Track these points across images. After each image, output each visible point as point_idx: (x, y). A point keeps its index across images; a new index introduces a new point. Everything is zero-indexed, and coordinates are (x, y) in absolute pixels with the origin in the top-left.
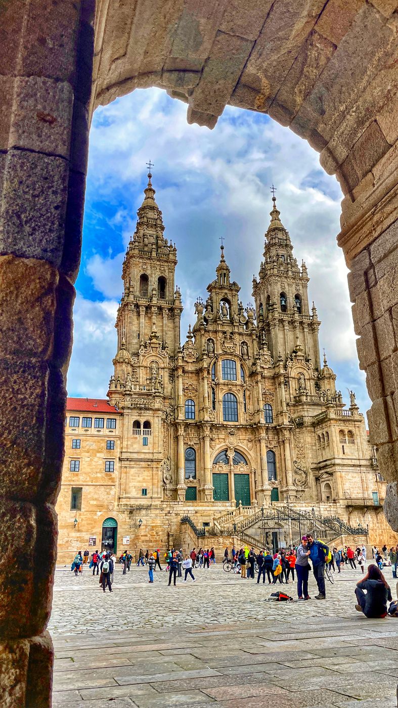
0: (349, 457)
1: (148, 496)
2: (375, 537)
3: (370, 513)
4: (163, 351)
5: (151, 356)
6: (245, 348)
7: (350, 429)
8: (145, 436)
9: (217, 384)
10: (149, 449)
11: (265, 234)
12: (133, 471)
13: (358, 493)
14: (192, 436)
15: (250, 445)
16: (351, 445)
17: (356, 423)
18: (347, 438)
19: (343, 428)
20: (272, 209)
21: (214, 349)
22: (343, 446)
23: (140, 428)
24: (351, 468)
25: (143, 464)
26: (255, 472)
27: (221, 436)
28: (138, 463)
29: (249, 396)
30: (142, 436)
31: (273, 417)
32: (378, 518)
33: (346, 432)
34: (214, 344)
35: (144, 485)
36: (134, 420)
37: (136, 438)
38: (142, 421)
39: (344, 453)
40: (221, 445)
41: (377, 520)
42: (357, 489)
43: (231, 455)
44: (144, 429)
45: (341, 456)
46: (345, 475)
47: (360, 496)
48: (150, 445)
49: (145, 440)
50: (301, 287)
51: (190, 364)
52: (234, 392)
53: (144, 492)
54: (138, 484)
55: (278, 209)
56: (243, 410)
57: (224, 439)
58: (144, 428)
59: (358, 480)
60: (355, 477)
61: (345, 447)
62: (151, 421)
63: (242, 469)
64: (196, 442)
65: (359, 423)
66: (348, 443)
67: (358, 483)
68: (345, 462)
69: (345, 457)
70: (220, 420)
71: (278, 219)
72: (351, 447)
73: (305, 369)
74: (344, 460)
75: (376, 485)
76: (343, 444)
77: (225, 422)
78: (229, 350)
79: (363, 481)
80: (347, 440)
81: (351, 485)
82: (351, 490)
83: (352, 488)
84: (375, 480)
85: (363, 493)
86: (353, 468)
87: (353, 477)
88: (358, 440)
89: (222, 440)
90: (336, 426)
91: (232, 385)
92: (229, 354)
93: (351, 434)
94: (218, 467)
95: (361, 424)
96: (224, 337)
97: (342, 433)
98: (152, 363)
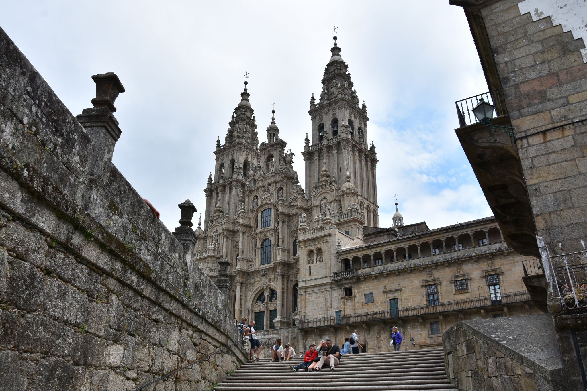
0: (314, 277)
3: (328, 335)
6: (280, 193)
7: (319, 246)
13: (320, 314)
16: (319, 263)
17: (325, 238)
18: (315, 257)
19: (311, 248)
21: (258, 203)
22: (310, 267)
24: (315, 289)
27: (257, 279)
32: (337, 338)
33: (315, 252)
34: (257, 199)
39: (310, 274)
41: (336, 341)
42: (319, 310)
43: (266, 294)
45: (307, 278)
46: (309, 296)
47: (321, 316)
52: (269, 237)
57: (259, 281)
59: (321, 299)
60: (319, 297)
65: (328, 238)
66: (315, 262)
67: (321, 303)
68: (309, 284)
69: (310, 278)
70: (257, 265)
71: (339, 55)
72: (318, 265)
73: (329, 193)
74: (309, 282)
75: (340, 303)
76: (309, 265)
77: (261, 266)
78: (266, 200)
79: (326, 301)
80: (315, 260)
81: (313, 306)
82: (312, 312)
83: (315, 309)
84: (341, 296)
85: (325, 314)
86: (317, 288)
87: (316, 298)
88: (326, 256)
89: (258, 283)
90: (304, 248)
91: (267, 231)
92: (265, 204)
93: (320, 251)
94: (257, 306)
95: (331, 238)
96: (263, 191)
97: (310, 253)
98: (214, 232)
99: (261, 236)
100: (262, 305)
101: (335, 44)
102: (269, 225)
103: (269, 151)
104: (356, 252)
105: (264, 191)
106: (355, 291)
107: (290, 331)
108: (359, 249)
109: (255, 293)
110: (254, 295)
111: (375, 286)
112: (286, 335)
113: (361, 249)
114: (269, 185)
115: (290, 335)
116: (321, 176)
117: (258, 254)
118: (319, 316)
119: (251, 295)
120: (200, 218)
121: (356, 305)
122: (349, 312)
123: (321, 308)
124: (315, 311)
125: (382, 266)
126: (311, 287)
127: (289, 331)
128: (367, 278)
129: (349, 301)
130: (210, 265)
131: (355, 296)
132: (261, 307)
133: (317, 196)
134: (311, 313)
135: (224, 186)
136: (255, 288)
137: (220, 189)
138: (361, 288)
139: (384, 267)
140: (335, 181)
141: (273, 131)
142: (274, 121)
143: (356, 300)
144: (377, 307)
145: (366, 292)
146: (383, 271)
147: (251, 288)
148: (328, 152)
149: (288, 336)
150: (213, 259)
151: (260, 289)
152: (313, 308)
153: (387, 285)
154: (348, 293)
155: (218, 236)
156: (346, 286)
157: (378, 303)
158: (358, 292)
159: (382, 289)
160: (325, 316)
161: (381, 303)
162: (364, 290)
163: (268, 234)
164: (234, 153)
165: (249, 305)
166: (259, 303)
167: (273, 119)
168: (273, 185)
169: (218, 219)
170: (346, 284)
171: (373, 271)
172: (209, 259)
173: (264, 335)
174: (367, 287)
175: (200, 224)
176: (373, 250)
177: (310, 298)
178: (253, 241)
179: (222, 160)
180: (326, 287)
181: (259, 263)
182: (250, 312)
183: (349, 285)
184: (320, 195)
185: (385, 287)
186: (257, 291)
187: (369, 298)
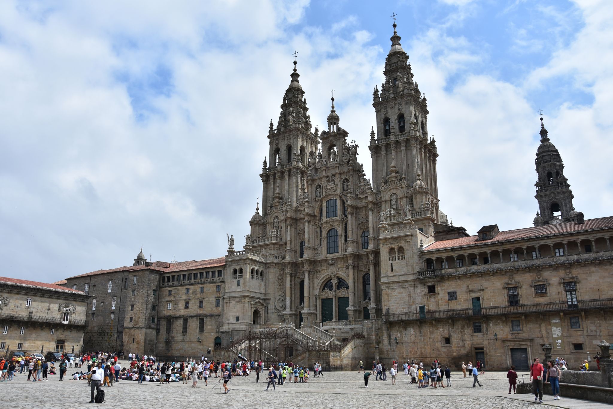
0: (397, 274)
1: (239, 322)
2: (416, 349)
3: (412, 327)
6: (345, 185)
7: (400, 245)
8: (239, 279)
9: (322, 224)
10: (240, 289)
12: (231, 304)
13: (403, 308)
16: (400, 261)
17: (406, 238)
18: (396, 255)
19: (393, 246)
21: (321, 193)
22: (392, 264)
23: (237, 273)
24: (397, 285)
25: (237, 300)
27: (324, 268)
28: (234, 299)
30: (237, 279)
32: (422, 331)
33: (396, 250)
34: (321, 189)
35: (237, 314)
36: (233, 268)
37: (234, 282)
38: (238, 268)
39: (392, 271)
40: (325, 275)
41: (420, 333)
42: (403, 304)
44: (239, 274)
45: (390, 274)
46: (391, 291)
47: (405, 310)
48: (241, 285)
49: (239, 281)
52: (335, 227)
53: (238, 319)
54: (234, 314)
59: (405, 294)
60: (402, 293)
62: (242, 268)
65: (410, 238)
66: (397, 259)
67: (404, 298)
68: (392, 280)
69: (392, 274)
70: (323, 254)
71: (399, 44)
72: (400, 263)
74: (391, 278)
75: (424, 298)
76: (391, 262)
77: (328, 255)
78: (330, 190)
79: (409, 296)
80: (397, 258)
81: (396, 301)
82: (396, 306)
83: (398, 303)
84: (424, 293)
85: (408, 308)
86: (400, 284)
87: (399, 293)
88: (407, 255)
89: (325, 271)
90: (385, 245)
91: (333, 222)
92: (330, 195)
93: (401, 250)
94: (324, 293)
95: (413, 238)
96: (327, 181)
97: (392, 250)
98: (275, 218)
99: (327, 225)
100: (329, 292)
101: (395, 32)
102: (334, 216)
103: (331, 140)
104: (439, 253)
105: (329, 181)
106: (438, 289)
107: (374, 323)
108: (442, 250)
109: (323, 281)
110: (321, 282)
111: (458, 285)
112: (370, 326)
113: (444, 251)
114: (334, 175)
115: (374, 326)
116: (391, 171)
117: (324, 243)
118: (402, 310)
119: (318, 282)
120: (258, 204)
121: (440, 302)
122: (432, 307)
123: (404, 303)
124: (398, 305)
125: (465, 268)
126: (393, 283)
127: (372, 323)
128: (450, 277)
129: (433, 297)
130: (273, 252)
131: (438, 294)
132: (328, 294)
133: (387, 191)
134: (394, 307)
135: (282, 173)
136: (323, 276)
137: (278, 175)
138: (444, 286)
139: (467, 269)
140: (405, 178)
141: (333, 120)
142: (334, 109)
143: (440, 297)
144: (460, 304)
145: (449, 291)
146: (467, 272)
147: (318, 275)
148: (396, 147)
149: (372, 327)
150: (276, 246)
151: (328, 277)
152: (396, 302)
153: (470, 286)
154: (432, 290)
155: (279, 223)
156: (430, 284)
157: (461, 301)
158: (442, 290)
159: (464, 289)
160: (408, 310)
161: (464, 301)
162: (447, 288)
163: (335, 224)
164: (290, 139)
165: (317, 292)
166: (327, 290)
167: (333, 107)
168: (338, 177)
169: (278, 205)
170: (429, 282)
171: (456, 272)
172: (273, 246)
173: (346, 325)
174: (450, 286)
175: (258, 209)
176: (456, 252)
177: (393, 293)
178: (318, 230)
179: (277, 144)
180: (409, 283)
181: (326, 252)
182: (318, 299)
183: (433, 283)
184: (389, 191)
185: (468, 287)
186: (324, 279)
187: (452, 295)
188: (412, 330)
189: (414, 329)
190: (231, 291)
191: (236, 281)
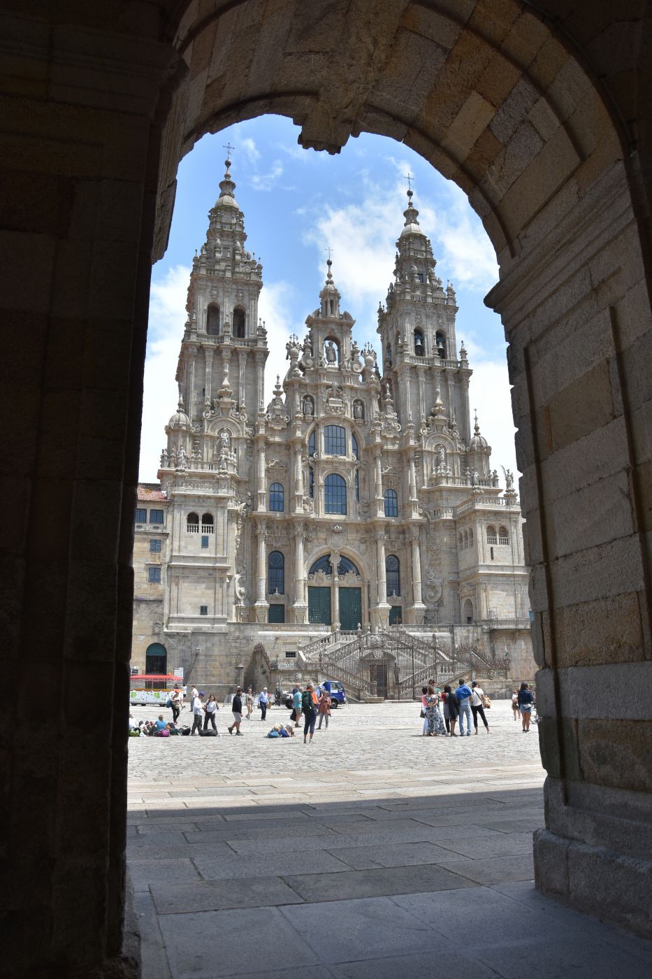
0: (499, 564)
1: (210, 616)
2: (529, 670)
3: (523, 639)
4: (237, 413)
5: (220, 421)
6: (359, 409)
7: (503, 524)
8: (204, 534)
9: (316, 462)
10: (210, 553)
11: (396, 243)
12: (187, 581)
13: (508, 613)
14: (279, 534)
15: (363, 547)
16: (503, 546)
17: (512, 516)
18: (498, 537)
19: (493, 523)
20: (407, 207)
21: (314, 410)
22: (492, 548)
23: (198, 523)
24: (501, 579)
25: (202, 573)
26: (369, 586)
27: (321, 536)
28: (194, 572)
29: (364, 479)
30: (201, 534)
31: (399, 507)
33: (497, 530)
34: (313, 404)
35: (204, 602)
36: (189, 511)
37: (192, 537)
38: (201, 513)
39: (492, 558)
40: (321, 548)
42: (508, 607)
43: (335, 561)
44: (204, 525)
45: (489, 562)
46: (492, 587)
47: (510, 617)
48: (211, 547)
49: (205, 539)
50: (445, 319)
51: (277, 433)
52: (341, 472)
53: (204, 610)
54: (195, 600)
55: (414, 207)
56: (355, 498)
57: (325, 539)
58: (203, 523)
59: (510, 594)
60: (507, 591)
61: (494, 549)
62: (213, 513)
63: (350, 580)
64: (283, 544)
66: (498, 543)
67: (510, 598)
68: (493, 571)
69: (493, 564)
71: (416, 223)
72: (503, 549)
73: (447, 439)
74: (492, 569)
76: (491, 546)
77: (327, 516)
78: (336, 411)
79: (516, 596)
80: (498, 540)
81: (499, 601)
82: (499, 608)
83: (502, 605)
85: (515, 612)
86: (504, 579)
87: (503, 591)
88: (513, 539)
89: (323, 542)
90: (482, 521)
91: (339, 463)
92: (333, 418)
93: (504, 531)
94: (316, 577)
96: (328, 394)
97: (491, 530)
98: (221, 431)
99: (327, 467)
100: (324, 577)
102: (341, 453)
105: (331, 395)
109: (316, 558)
112: (466, 634)
114: (341, 388)
115: (471, 635)
117: (320, 495)
118: (508, 615)
123: (510, 605)
124: (502, 608)
126: (495, 576)
127: (469, 630)
133: (430, 438)
134: (496, 611)
136: (317, 550)
140: (456, 426)
141: (330, 297)
142: (332, 279)
149: (468, 636)
151: (325, 552)
152: (499, 603)
155: (231, 441)
160: (515, 615)
163: (342, 468)
164: (243, 297)
167: (329, 276)
168: (348, 392)
169: (229, 409)
177: (494, 590)
181: (324, 510)
186: (319, 555)
188: (523, 643)
189: (525, 642)
190: (185, 555)
191: (198, 536)
